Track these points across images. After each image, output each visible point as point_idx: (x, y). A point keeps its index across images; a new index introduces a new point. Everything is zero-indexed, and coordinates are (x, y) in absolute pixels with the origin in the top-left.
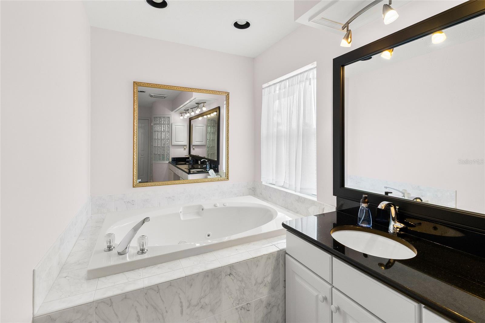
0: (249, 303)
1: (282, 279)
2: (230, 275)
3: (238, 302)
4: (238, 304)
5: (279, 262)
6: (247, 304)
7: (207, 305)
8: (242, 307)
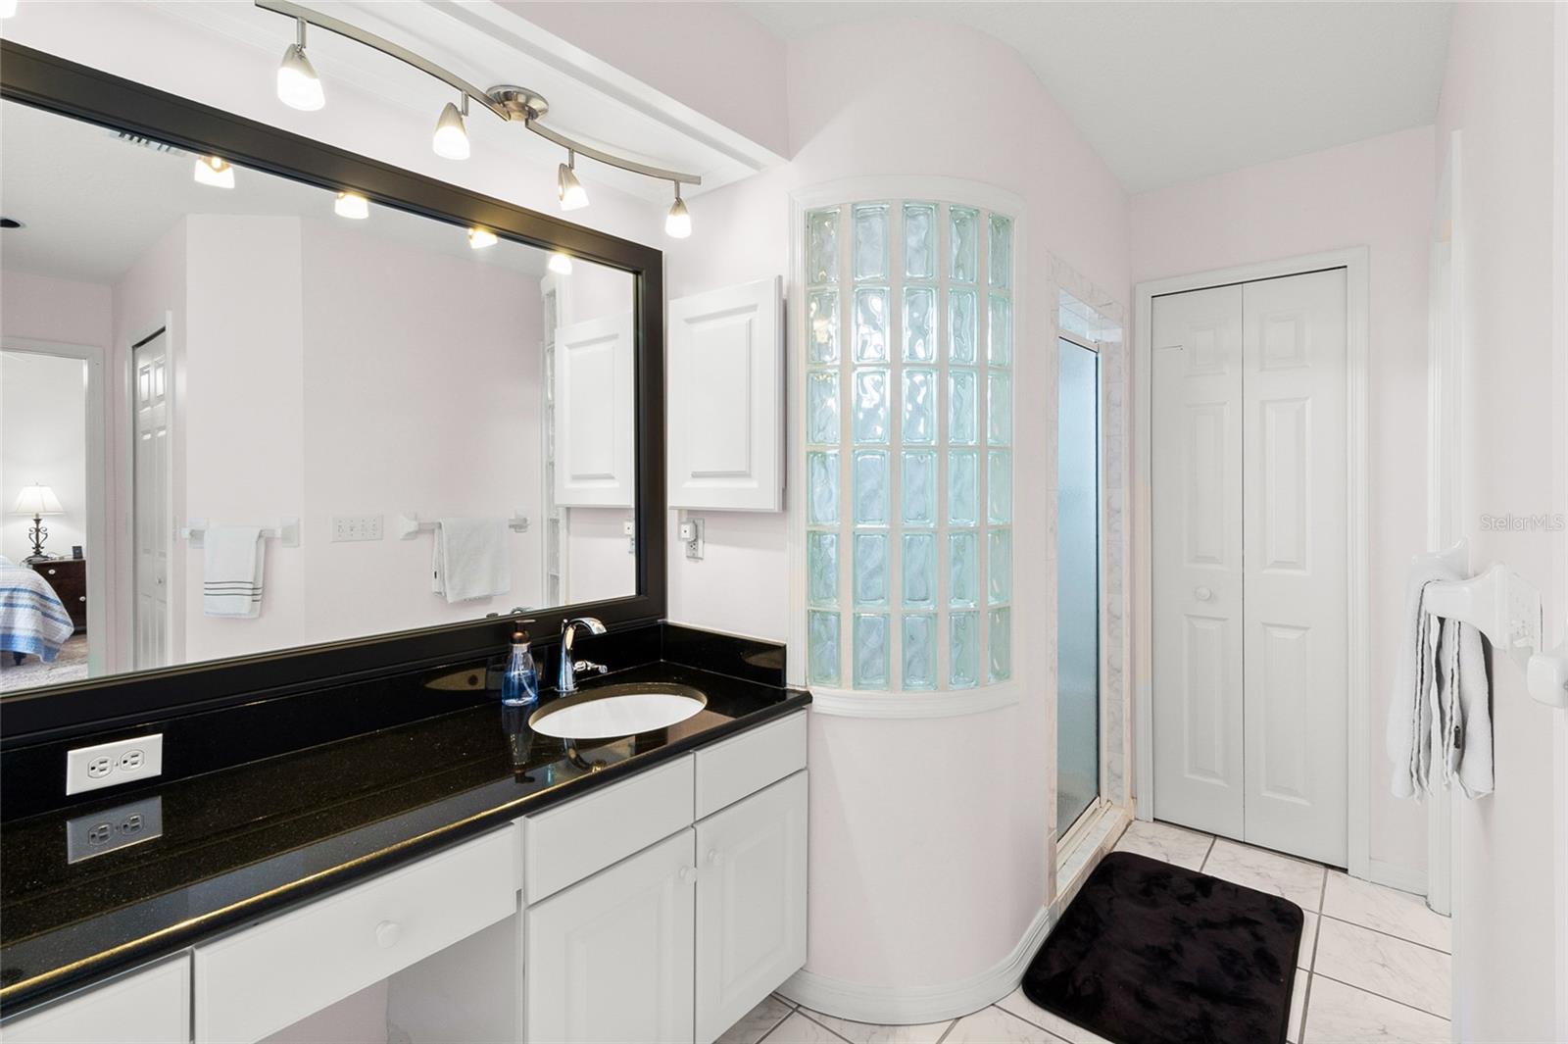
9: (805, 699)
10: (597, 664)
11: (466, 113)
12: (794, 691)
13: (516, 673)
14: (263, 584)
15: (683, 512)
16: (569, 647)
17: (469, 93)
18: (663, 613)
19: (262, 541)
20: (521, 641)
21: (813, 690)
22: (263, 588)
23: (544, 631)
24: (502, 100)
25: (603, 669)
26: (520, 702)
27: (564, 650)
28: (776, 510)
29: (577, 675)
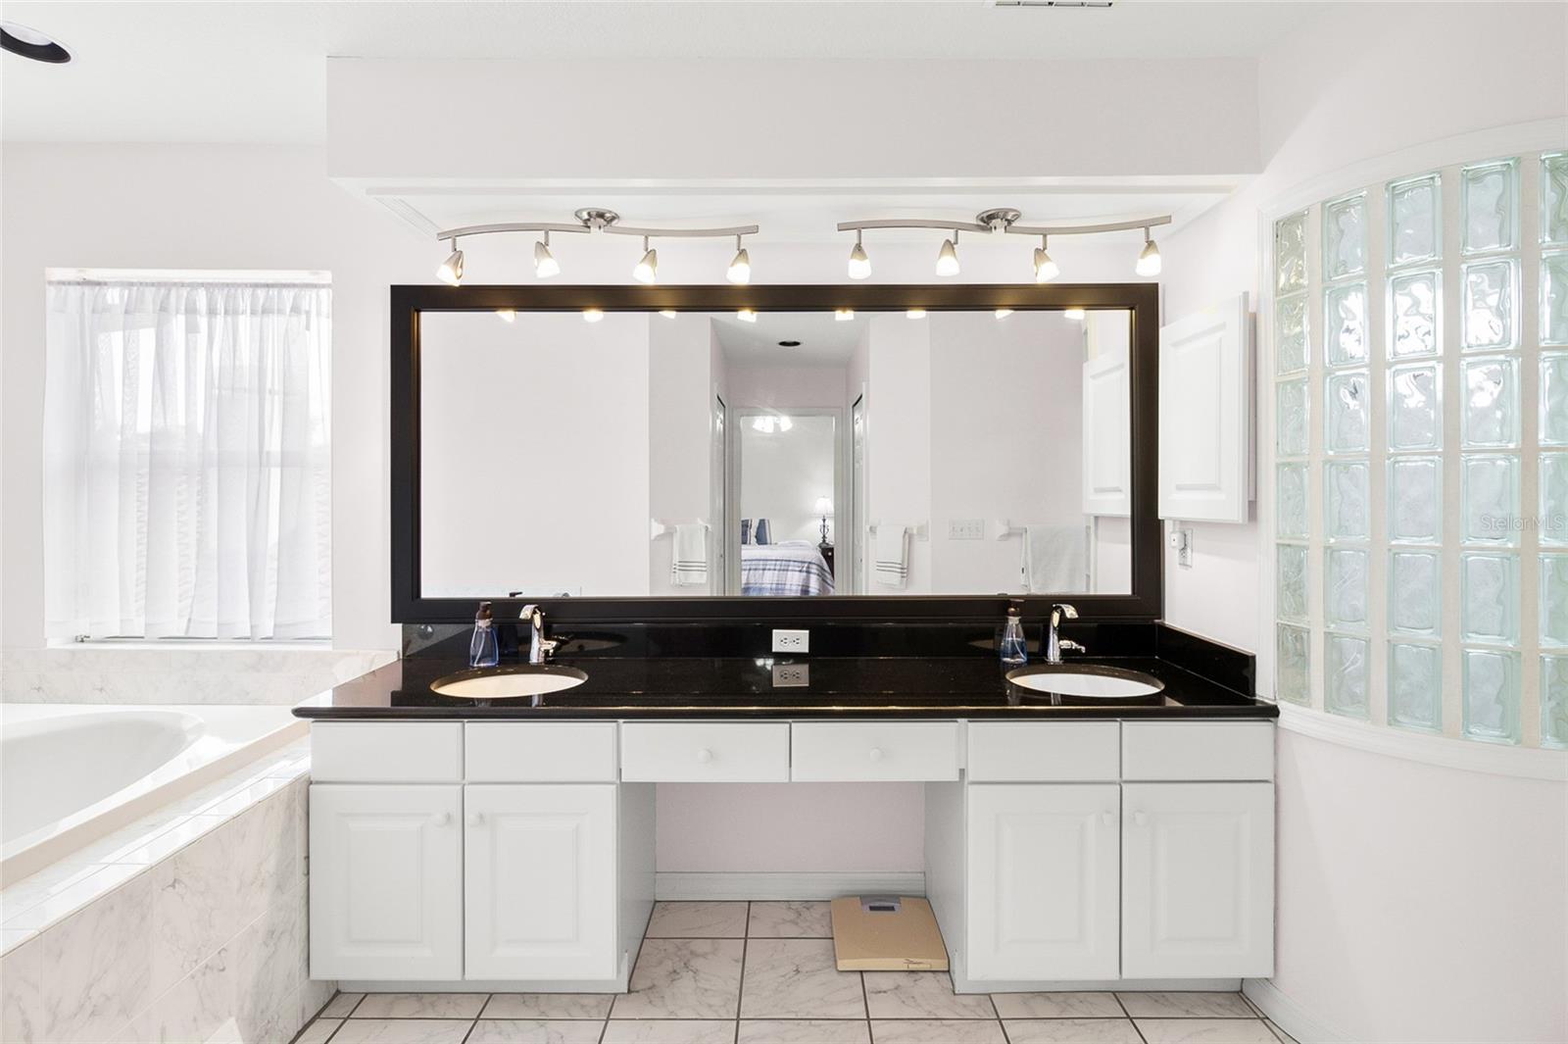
0: (223, 949)
1: (300, 854)
2: (173, 886)
3: (195, 957)
4: (196, 961)
5: (294, 810)
6: (219, 953)
7: (108, 999)
8: (207, 967)
9: (1271, 712)
10: (1080, 645)
11: (956, 243)
12: (1262, 702)
13: (1010, 639)
14: (908, 564)
15: (1177, 522)
16: (1056, 625)
17: (958, 227)
18: (1160, 613)
19: (907, 536)
20: (1014, 615)
21: (1282, 705)
22: (907, 568)
23: (1036, 611)
24: (987, 221)
25: (1083, 649)
26: (1012, 660)
27: (1052, 627)
28: (1241, 522)
29: (1064, 652)
